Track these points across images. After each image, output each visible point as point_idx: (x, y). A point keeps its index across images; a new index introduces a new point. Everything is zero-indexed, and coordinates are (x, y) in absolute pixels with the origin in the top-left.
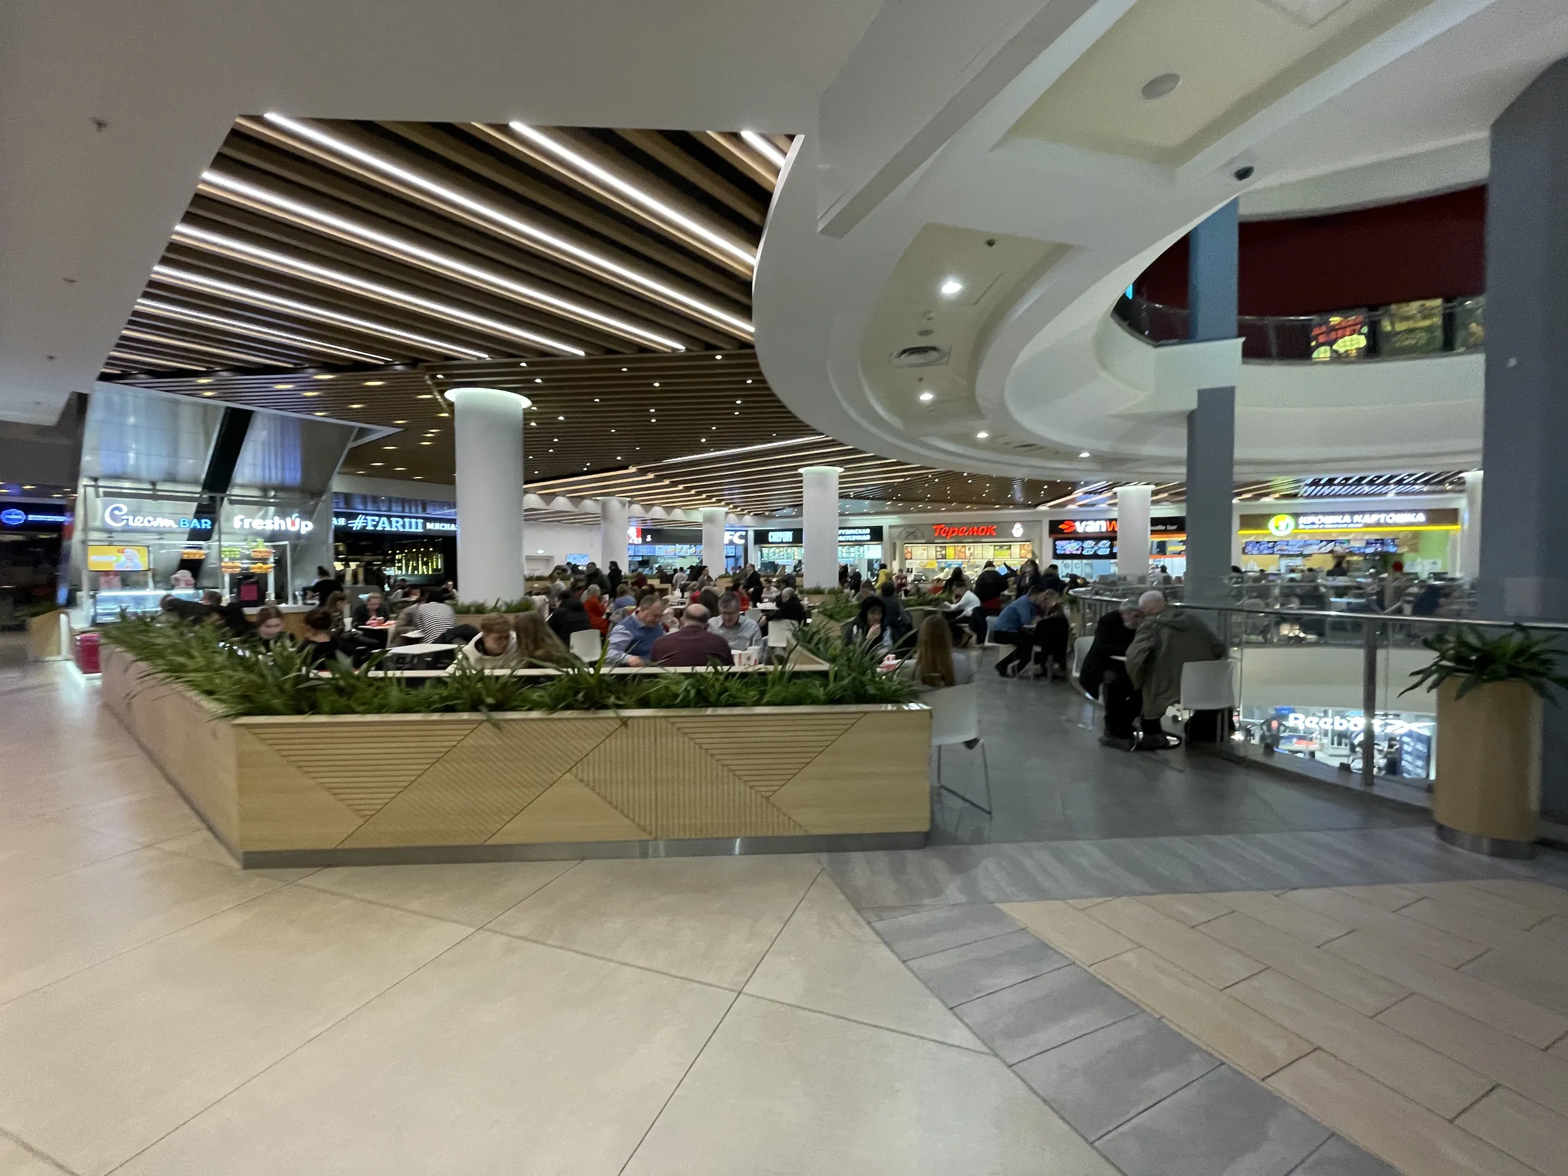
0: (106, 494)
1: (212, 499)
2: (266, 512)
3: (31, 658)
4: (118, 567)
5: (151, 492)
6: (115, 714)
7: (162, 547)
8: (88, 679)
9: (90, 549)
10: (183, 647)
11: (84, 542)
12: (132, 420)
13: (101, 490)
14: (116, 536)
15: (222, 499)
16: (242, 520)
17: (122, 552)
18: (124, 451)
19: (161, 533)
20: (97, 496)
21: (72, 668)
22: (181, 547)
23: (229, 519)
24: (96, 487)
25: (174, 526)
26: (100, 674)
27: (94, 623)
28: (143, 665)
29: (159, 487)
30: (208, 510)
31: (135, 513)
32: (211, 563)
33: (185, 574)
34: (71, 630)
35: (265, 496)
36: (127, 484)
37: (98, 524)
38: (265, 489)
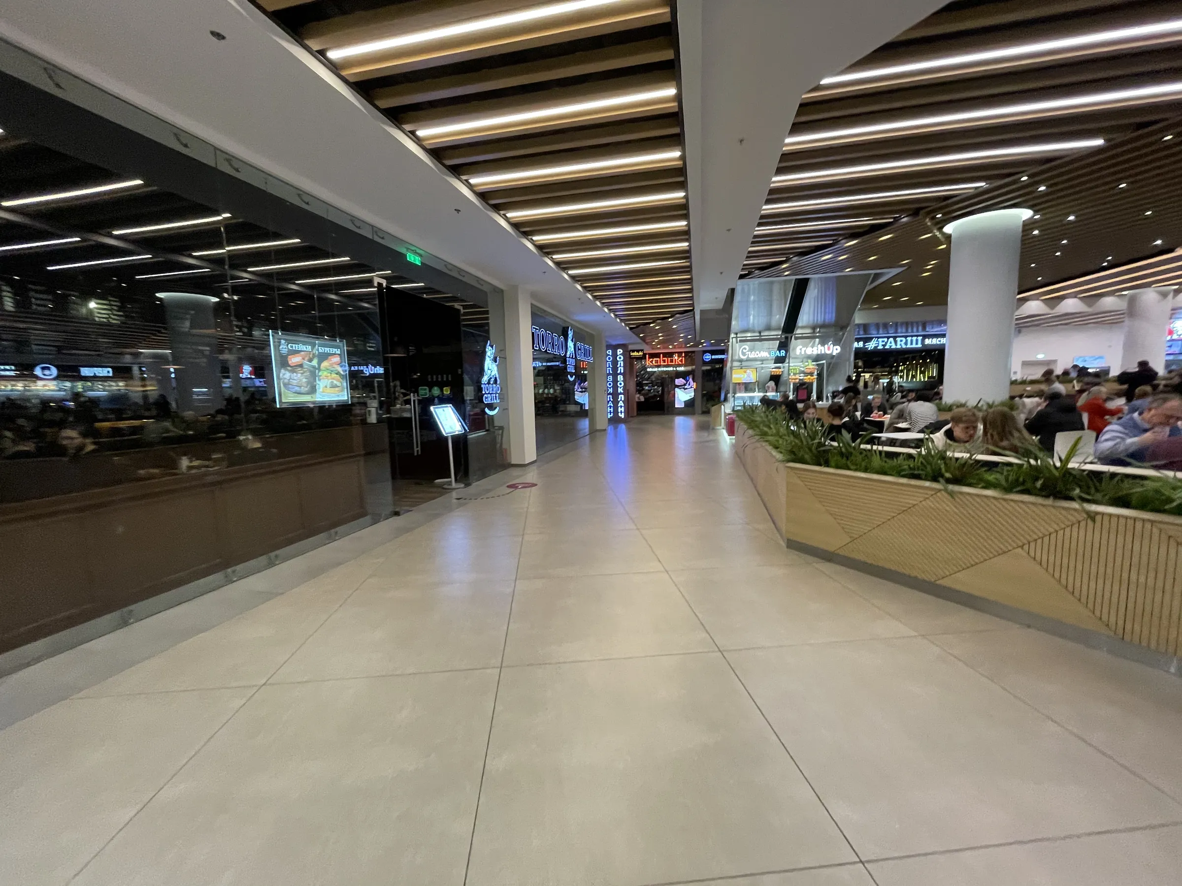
0: (741, 341)
1: (786, 338)
2: (814, 342)
3: (711, 426)
4: (744, 380)
5: (758, 338)
6: (740, 457)
7: (762, 368)
8: (730, 439)
9: (733, 372)
10: (768, 423)
11: (731, 368)
12: (752, 298)
13: (738, 339)
14: (744, 364)
15: (792, 337)
16: (801, 349)
17: (745, 372)
18: (748, 316)
19: (763, 360)
20: (737, 343)
21: (724, 433)
22: (771, 368)
23: (794, 349)
24: (736, 337)
25: (768, 356)
26: (734, 437)
27: (733, 410)
28: (751, 432)
29: (762, 334)
30: (784, 345)
31: (751, 350)
32: (784, 378)
33: (772, 384)
34: (725, 413)
35: (814, 332)
36: (749, 335)
37: (737, 358)
38: (814, 328)
